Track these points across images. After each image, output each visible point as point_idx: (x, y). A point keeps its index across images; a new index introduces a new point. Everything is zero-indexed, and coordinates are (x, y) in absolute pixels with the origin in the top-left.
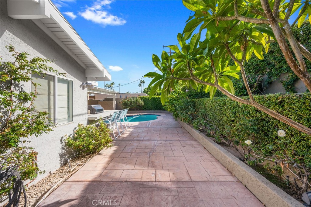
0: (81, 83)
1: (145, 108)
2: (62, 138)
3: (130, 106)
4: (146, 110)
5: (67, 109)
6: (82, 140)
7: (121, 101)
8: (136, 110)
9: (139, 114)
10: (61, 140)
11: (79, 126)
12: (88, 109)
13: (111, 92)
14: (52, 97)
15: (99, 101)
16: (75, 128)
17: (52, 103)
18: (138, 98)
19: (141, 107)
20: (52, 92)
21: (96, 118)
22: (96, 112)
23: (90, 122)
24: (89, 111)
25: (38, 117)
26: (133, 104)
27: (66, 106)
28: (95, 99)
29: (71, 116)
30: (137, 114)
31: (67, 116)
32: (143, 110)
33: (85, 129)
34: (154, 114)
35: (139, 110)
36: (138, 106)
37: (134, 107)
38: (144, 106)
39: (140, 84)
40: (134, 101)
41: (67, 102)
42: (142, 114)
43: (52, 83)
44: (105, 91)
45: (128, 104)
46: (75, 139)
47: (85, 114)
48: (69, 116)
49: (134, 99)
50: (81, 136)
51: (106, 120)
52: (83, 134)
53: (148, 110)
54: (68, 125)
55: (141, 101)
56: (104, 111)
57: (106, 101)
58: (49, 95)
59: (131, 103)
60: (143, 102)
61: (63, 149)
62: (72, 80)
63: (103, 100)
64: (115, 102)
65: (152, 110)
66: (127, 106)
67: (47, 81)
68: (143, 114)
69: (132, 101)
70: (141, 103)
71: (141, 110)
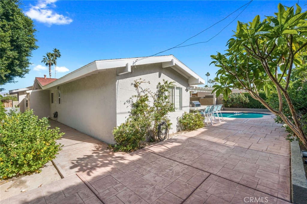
0: (186, 88)
1: (251, 106)
2: (178, 117)
3: (231, 103)
4: (252, 108)
5: (179, 103)
6: (186, 120)
7: (222, 98)
8: (239, 107)
9: (241, 112)
10: (177, 119)
11: (185, 113)
12: (190, 104)
13: (210, 90)
14: (173, 97)
15: (200, 98)
16: (183, 114)
17: (173, 99)
18: (241, 95)
19: (245, 104)
20: (173, 94)
21: (195, 109)
22: (195, 106)
23: (191, 111)
24: (191, 105)
25: (171, 105)
26: (235, 101)
27: (179, 101)
28: (197, 96)
29: (181, 107)
30: (239, 112)
31: (179, 107)
33: (188, 115)
34: (264, 113)
36: (241, 103)
37: (236, 104)
38: (249, 103)
40: (236, 98)
41: (179, 99)
42: (245, 112)
43: (173, 90)
44: (205, 89)
45: (229, 101)
46: (184, 119)
47: (188, 106)
48: (180, 107)
49: (236, 96)
50: (186, 118)
51: (202, 112)
52: (187, 117)
53: (254, 108)
54: (180, 112)
55: (245, 98)
56: (201, 106)
57: (207, 98)
58: (172, 96)
59: (232, 100)
60: (248, 99)
61: (178, 123)
62: (182, 87)
63: (204, 97)
64: (215, 99)
65: (260, 108)
66: (228, 103)
67: (171, 89)
68: (247, 112)
69: (234, 97)
70: (245, 100)
71: (246, 107)
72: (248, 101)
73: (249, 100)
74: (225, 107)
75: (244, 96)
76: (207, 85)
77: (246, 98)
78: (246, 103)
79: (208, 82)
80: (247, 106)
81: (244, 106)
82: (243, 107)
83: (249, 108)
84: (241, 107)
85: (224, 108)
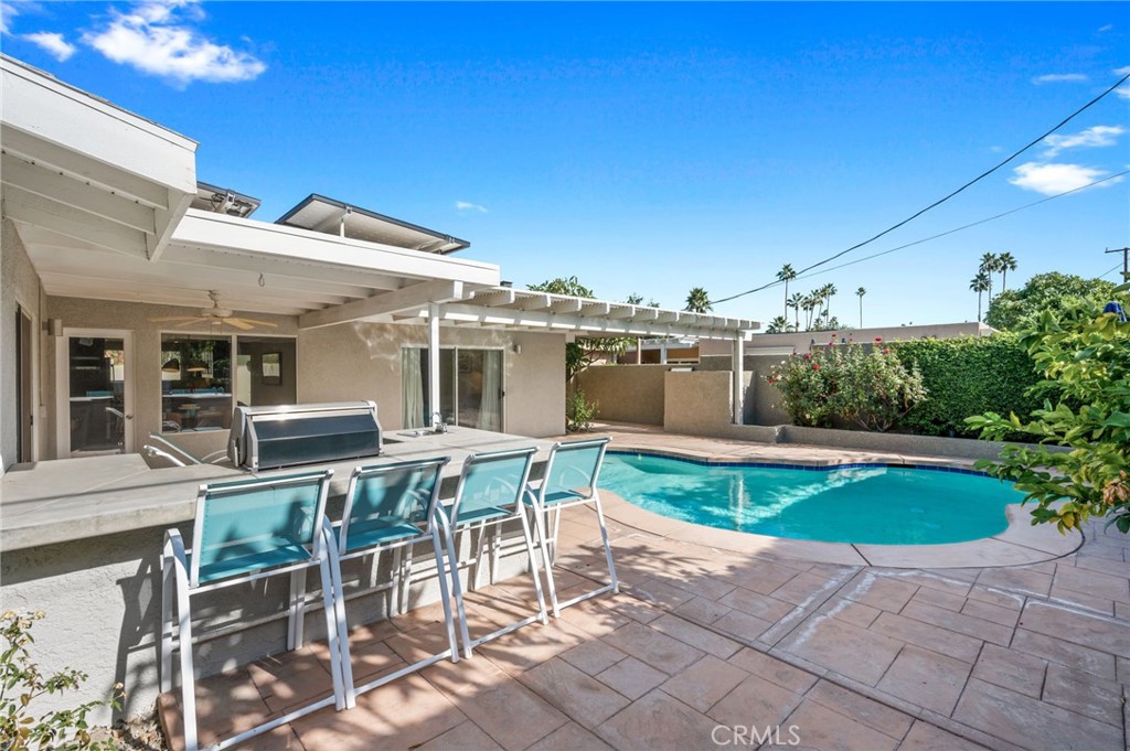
1: (936, 422)
3: (824, 401)
4: (944, 434)
8: (872, 428)
15: (670, 369)
18: (878, 354)
19: (902, 410)
26: (845, 390)
32: (921, 431)
35: (887, 431)
36: (879, 401)
37: (852, 411)
38: (923, 404)
39: (981, 277)
40: (850, 374)
45: (814, 388)
49: (853, 362)
55: (903, 372)
59: (831, 385)
60: (918, 378)
69: (842, 369)
70: (902, 388)
71: (907, 429)
72: (917, 390)
73: (926, 383)
74: (796, 423)
75: (894, 364)
76: (782, 314)
77: (910, 373)
78: (905, 407)
79: (789, 303)
80: (911, 420)
81: (896, 421)
82: (894, 428)
83: (928, 433)
84: (881, 424)
85: (790, 427)
